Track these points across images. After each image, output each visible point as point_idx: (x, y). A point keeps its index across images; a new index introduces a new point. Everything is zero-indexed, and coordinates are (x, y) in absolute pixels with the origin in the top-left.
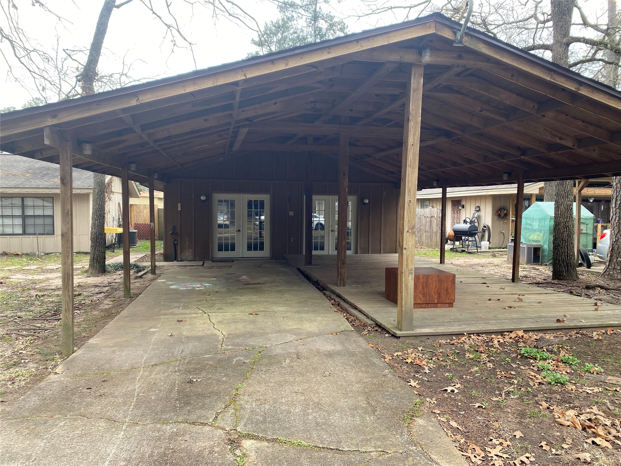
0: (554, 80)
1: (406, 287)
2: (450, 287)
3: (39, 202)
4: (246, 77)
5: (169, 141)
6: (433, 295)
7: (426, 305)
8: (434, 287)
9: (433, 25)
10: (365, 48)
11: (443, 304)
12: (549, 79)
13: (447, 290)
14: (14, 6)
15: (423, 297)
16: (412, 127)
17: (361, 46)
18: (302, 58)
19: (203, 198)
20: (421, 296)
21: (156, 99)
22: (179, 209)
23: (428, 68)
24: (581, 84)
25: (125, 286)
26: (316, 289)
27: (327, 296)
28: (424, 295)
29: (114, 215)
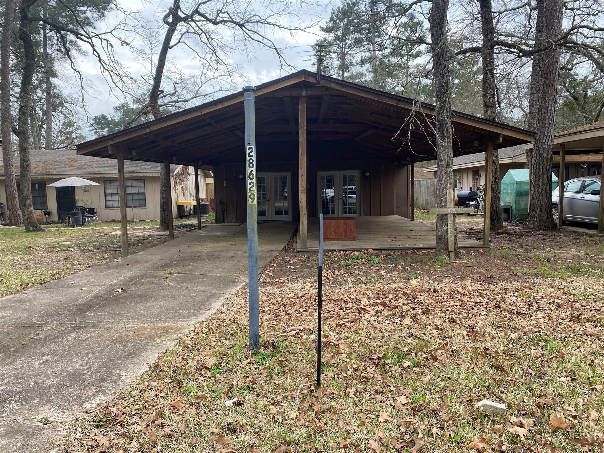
3: (135, 183)
4: (202, 113)
6: (342, 233)
8: (342, 228)
9: (303, 76)
11: (349, 238)
12: (377, 100)
13: (351, 229)
14: (111, 46)
16: (301, 133)
18: (231, 101)
19: (241, 177)
20: (334, 233)
22: (225, 185)
23: (309, 98)
24: (399, 101)
25: (170, 232)
26: (291, 235)
27: (293, 238)
28: (336, 233)
29: (191, 191)
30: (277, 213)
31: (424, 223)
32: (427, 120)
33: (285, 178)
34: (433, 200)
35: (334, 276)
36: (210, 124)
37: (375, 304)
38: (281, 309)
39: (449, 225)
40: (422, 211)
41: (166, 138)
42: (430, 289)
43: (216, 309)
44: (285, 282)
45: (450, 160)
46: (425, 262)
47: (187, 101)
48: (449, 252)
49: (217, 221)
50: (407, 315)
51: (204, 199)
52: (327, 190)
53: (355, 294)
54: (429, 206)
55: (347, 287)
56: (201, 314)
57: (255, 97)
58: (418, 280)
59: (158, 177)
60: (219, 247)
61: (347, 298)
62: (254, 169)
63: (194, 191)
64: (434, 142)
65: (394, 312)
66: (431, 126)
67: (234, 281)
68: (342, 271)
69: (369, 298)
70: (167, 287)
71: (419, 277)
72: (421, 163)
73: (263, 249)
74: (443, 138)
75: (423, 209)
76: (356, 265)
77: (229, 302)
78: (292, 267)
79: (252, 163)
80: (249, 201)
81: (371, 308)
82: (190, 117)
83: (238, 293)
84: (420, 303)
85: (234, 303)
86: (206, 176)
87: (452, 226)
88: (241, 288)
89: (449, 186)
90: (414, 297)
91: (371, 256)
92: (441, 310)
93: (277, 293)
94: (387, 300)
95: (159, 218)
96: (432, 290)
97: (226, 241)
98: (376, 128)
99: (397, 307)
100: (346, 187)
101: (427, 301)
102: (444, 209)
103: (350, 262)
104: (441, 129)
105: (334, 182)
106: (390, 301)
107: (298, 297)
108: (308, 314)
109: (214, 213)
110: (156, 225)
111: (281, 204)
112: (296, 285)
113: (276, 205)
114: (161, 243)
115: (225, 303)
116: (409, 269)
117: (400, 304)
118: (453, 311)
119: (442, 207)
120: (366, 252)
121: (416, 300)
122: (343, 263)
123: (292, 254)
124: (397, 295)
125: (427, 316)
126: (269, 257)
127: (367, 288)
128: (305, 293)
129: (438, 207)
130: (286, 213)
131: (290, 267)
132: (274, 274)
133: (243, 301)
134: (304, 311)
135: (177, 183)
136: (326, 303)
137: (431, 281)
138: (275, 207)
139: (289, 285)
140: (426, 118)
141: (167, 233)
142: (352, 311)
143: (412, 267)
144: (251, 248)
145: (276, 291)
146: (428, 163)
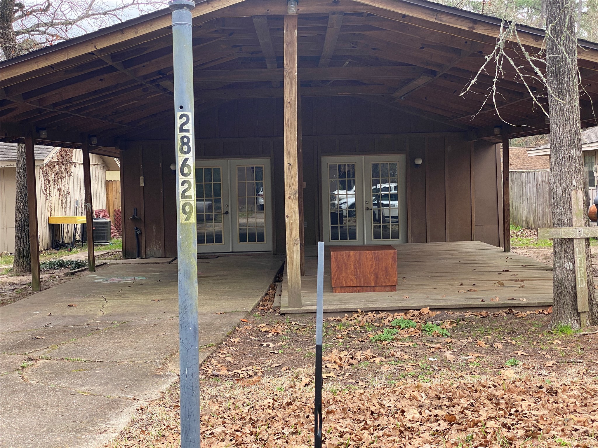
0: (440, 21)
1: (290, 260)
2: (390, 266)
4: (96, 48)
5: (70, 104)
6: (369, 276)
7: (361, 288)
8: (370, 267)
10: (216, 9)
11: (383, 288)
12: (433, 20)
13: (386, 269)
15: (356, 278)
16: (288, 84)
17: (212, 7)
18: (151, 25)
20: (353, 277)
21: (12, 76)
22: (142, 184)
23: (302, 18)
24: (475, 22)
25: (34, 277)
26: (271, 281)
27: (273, 287)
28: (357, 276)
29: (77, 197)
30: (243, 238)
31: (532, 255)
32: (529, 58)
33: (259, 169)
34: (547, 210)
35: (354, 362)
36: (111, 69)
37: (433, 418)
38: (247, 429)
39: (577, 260)
40: (526, 232)
41: (26, 96)
42: (540, 388)
43: (119, 430)
44: (256, 374)
45: (576, 134)
46: (532, 333)
47: (71, 23)
48: (579, 314)
49: (127, 254)
50: (495, 440)
51: (103, 212)
52: (341, 192)
53: (393, 398)
54: (541, 223)
55: (377, 385)
56: (87, 441)
57: (194, 19)
58: (519, 370)
59: (13, 169)
60: (128, 306)
61: (378, 406)
62: (191, 156)
63: (83, 197)
64: (545, 101)
65: (470, 435)
66: (537, 69)
67: (156, 373)
68: (368, 353)
69: (421, 406)
70: (22, 388)
71: (521, 364)
72: (524, 138)
73: (214, 308)
74: (560, 93)
75: (528, 228)
76: (398, 340)
77: (144, 417)
78: (272, 345)
79: (187, 144)
80: (181, 218)
81: (424, 427)
82: (73, 54)
83: (163, 397)
84: (521, 416)
85: (154, 418)
86: (106, 167)
87: (584, 261)
88: (170, 388)
89: (575, 183)
90: (511, 404)
91: (426, 322)
92: (563, 430)
93: (241, 397)
94: (455, 411)
95: (13, 251)
96: (544, 390)
97: (144, 294)
98: (433, 73)
99: (476, 424)
100: (378, 186)
101: (534, 412)
102: (566, 229)
103: (385, 334)
104: (557, 75)
105: (354, 177)
106: (462, 412)
107: (281, 406)
108: (299, 440)
109: (120, 239)
110: (7, 263)
111: (252, 221)
112: (278, 381)
113: (242, 221)
114: (14, 299)
115: (136, 418)
116: (500, 346)
117: (482, 418)
118: (586, 432)
119: (563, 225)
120: (416, 313)
121: (513, 411)
122: (371, 337)
123: (271, 319)
124: (476, 400)
125: (536, 442)
126: (226, 325)
127: (417, 387)
128: (295, 396)
129: (554, 225)
130: (261, 238)
131: (268, 346)
132: (235, 359)
133: (172, 414)
134: (293, 433)
135: (49, 180)
136: (336, 416)
137: (543, 372)
138: (240, 225)
139: (264, 380)
140: (526, 54)
141: (28, 278)
142: (388, 432)
143: (507, 343)
144: (185, 310)
145: (238, 392)
146: (537, 139)
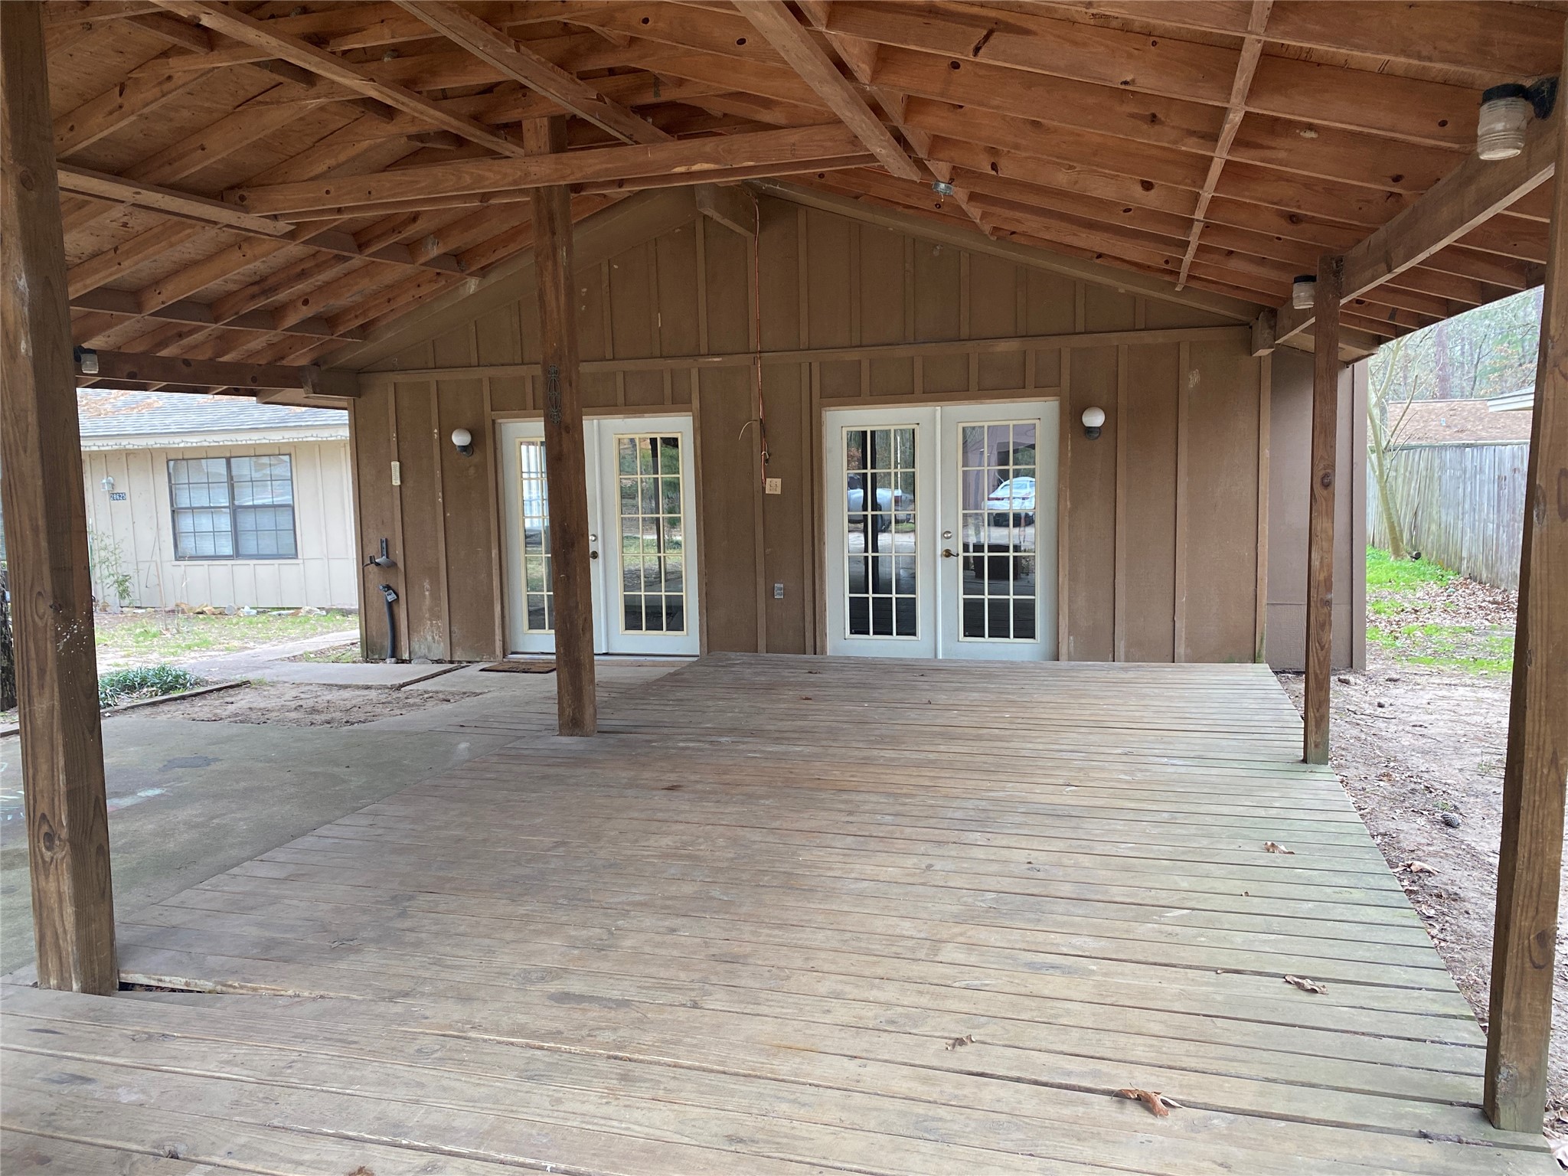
19: (460, 439)
22: (396, 482)
30: (632, 620)
33: (671, 444)
49: (370, 648)
59: (335, 444)
